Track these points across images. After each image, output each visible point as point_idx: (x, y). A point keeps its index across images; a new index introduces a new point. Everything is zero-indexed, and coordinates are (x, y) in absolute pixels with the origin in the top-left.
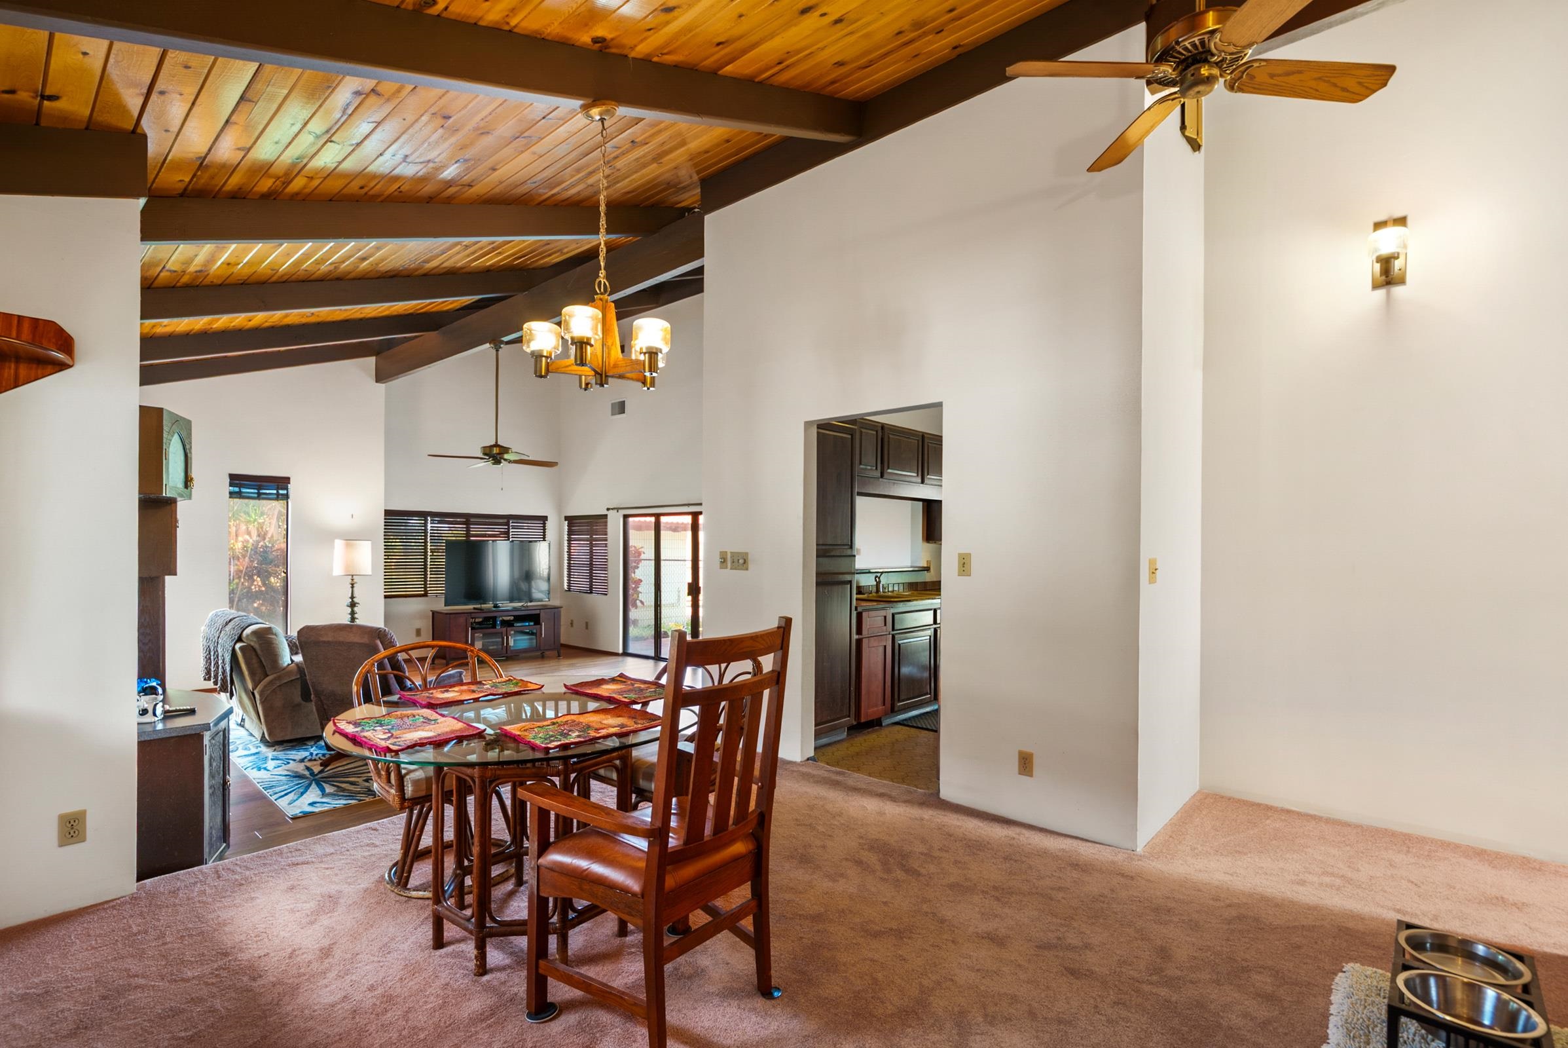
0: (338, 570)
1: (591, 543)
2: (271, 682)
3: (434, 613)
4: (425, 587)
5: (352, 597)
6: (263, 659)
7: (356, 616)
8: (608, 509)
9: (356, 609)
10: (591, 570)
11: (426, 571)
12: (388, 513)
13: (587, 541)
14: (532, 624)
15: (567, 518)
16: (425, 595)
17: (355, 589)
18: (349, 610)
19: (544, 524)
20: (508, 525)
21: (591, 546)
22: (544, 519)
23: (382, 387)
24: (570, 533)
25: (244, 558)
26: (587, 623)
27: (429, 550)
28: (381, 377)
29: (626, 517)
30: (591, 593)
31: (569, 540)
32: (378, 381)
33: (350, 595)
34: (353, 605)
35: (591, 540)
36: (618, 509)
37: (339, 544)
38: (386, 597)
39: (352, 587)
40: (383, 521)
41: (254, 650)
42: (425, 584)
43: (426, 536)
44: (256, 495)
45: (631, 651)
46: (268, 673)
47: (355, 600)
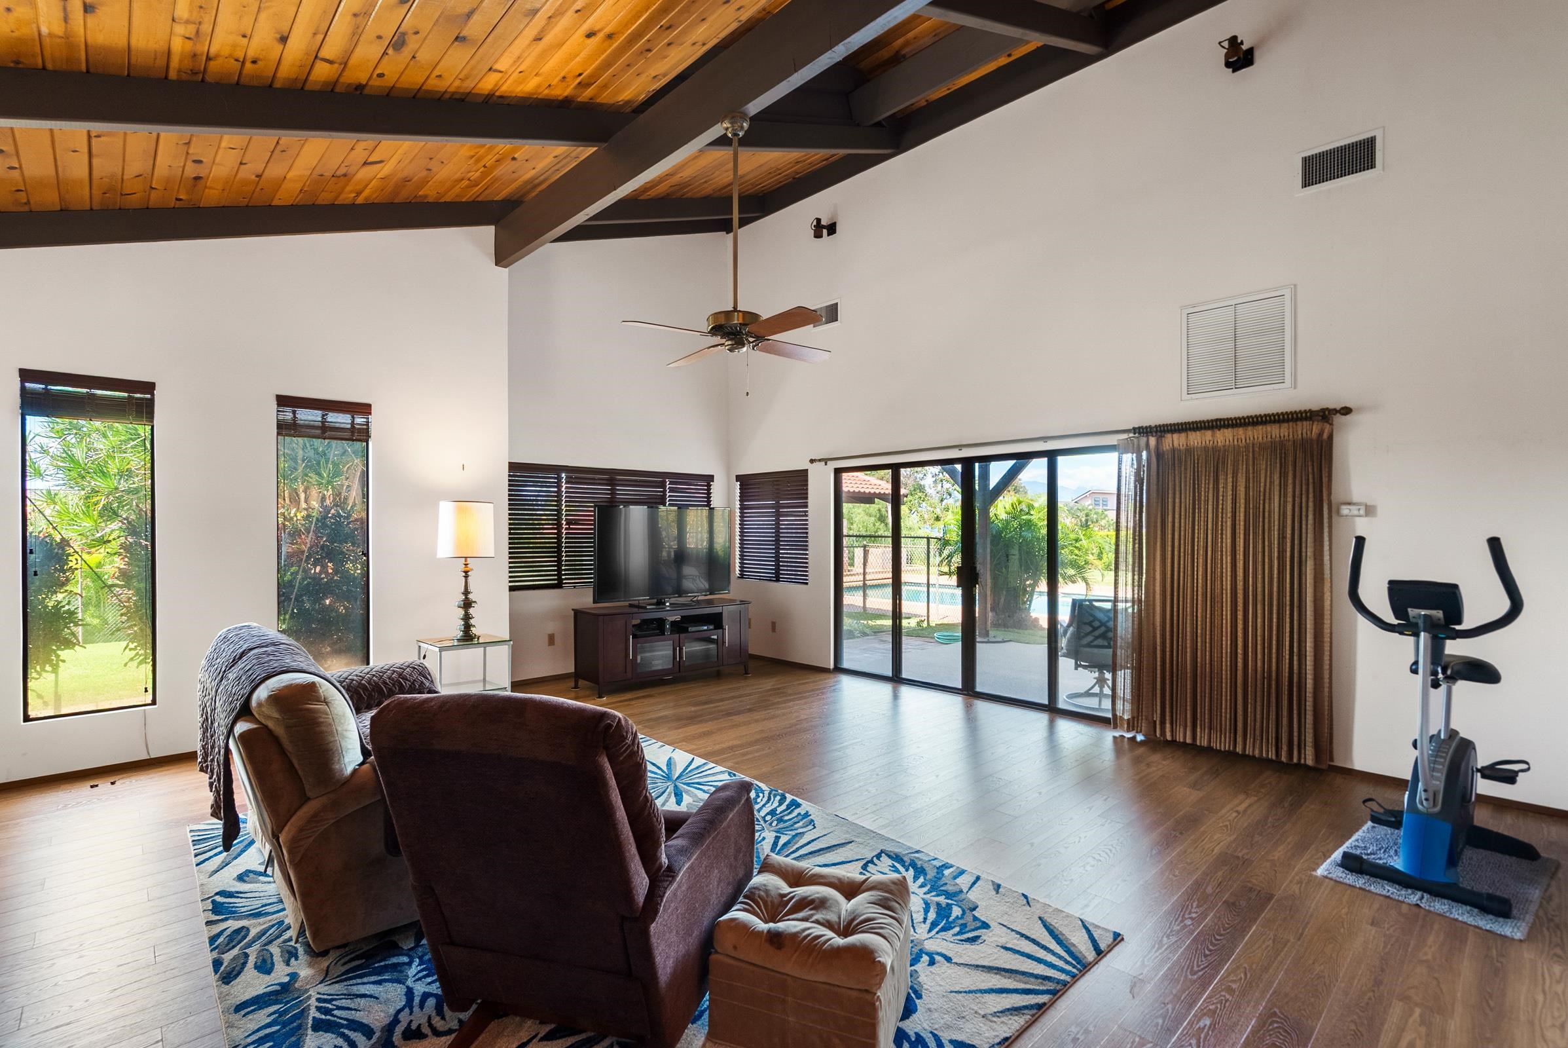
0: (445, 548)
1: (777, 511)
2: (314, 818)
3: (577, 613)
4: (559, 575)
5: (466, 592)
6: (295, 762)
7: (472, 622)
8: (812, 461)
9: (471, 611)
10: (777, 549)
11: (559, 552)
12: (513, 467)
13: (773, 508)
14: (711, 627)
15: (738, 478)
16: (559, 585)
17: (470, 579)
18: (461, 612)
19: (709, 486)
20: (664, 486)
21: (778, 515)
22: (709, 479)
23: (504, 272)
24: (743, 498)
25: (309, 533)
26: (774, 624)
27: (564, 522)
28: (504, 255)
29: (838, 472)
30: (778, 580)
31: (742, 508)
32: (498, 262)
33: (463, 589)
34: (467, 604)
35: (778, 506)
36: (826, 461)
37: (446, 509)
38: (512, 589)
39: (466, 577)
40: (507, 478)
41: (275, 739)
42: (559, 570)
43: (559, 501)
44: (318, 432)
45: (846, 664)
46: (309, 794)
47: (470, 596)
